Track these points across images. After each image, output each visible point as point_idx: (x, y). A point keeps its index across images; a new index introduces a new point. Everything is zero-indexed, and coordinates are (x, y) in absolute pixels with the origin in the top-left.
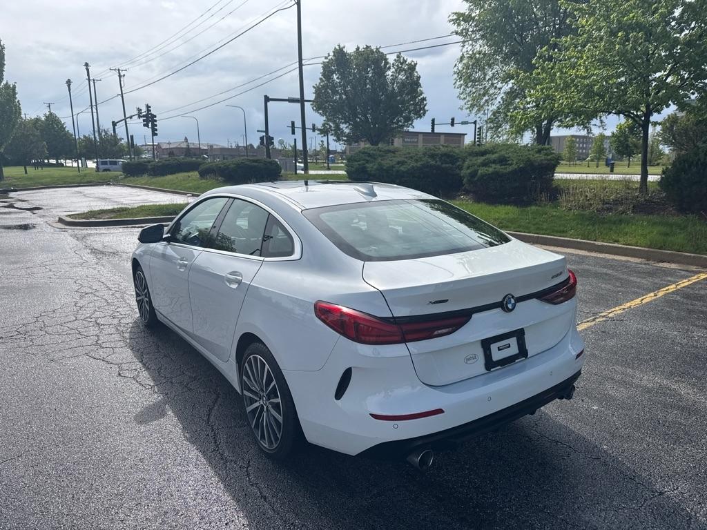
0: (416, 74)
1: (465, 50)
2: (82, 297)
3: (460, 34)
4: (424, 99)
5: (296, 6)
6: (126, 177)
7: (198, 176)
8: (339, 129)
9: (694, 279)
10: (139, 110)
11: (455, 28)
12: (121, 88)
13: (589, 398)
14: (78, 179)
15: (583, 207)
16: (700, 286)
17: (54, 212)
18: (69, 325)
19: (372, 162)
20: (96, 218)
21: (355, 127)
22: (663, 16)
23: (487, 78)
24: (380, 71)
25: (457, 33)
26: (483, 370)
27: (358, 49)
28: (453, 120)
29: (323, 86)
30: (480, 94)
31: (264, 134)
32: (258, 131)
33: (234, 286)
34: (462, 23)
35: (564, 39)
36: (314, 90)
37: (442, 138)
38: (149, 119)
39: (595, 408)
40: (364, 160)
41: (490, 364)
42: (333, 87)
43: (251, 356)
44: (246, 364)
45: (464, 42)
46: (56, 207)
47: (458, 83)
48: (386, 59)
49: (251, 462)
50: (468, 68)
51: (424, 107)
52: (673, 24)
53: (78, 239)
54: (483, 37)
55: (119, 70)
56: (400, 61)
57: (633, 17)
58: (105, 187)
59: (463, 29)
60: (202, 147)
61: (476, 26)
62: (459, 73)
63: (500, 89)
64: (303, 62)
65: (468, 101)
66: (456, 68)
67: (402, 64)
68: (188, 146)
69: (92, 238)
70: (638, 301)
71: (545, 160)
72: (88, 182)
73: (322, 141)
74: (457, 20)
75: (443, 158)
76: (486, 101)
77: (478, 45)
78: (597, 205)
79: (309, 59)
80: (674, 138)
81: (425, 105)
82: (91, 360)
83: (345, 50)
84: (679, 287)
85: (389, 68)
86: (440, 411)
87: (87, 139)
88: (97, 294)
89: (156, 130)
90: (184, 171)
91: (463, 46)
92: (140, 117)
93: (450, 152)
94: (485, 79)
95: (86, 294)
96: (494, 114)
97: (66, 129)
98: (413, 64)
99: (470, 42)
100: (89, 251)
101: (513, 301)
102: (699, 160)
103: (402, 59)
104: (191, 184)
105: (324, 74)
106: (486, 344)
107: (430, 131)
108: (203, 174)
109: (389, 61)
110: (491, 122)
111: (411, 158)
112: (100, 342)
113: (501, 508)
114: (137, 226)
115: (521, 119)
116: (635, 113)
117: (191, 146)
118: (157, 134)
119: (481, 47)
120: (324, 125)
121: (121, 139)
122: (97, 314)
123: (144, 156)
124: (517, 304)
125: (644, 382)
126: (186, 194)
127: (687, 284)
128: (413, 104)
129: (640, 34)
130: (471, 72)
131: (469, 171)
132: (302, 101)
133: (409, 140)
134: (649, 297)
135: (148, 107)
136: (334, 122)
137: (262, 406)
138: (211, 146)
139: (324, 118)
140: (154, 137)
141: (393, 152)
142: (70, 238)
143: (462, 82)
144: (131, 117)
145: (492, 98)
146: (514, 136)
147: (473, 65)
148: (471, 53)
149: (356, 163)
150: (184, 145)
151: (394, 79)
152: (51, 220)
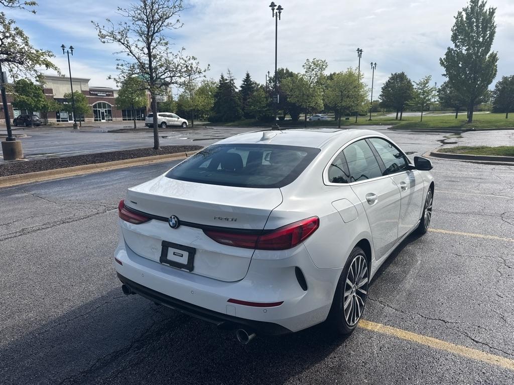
26: (158, 260)
41: (164, 259)
106: (166, 244)
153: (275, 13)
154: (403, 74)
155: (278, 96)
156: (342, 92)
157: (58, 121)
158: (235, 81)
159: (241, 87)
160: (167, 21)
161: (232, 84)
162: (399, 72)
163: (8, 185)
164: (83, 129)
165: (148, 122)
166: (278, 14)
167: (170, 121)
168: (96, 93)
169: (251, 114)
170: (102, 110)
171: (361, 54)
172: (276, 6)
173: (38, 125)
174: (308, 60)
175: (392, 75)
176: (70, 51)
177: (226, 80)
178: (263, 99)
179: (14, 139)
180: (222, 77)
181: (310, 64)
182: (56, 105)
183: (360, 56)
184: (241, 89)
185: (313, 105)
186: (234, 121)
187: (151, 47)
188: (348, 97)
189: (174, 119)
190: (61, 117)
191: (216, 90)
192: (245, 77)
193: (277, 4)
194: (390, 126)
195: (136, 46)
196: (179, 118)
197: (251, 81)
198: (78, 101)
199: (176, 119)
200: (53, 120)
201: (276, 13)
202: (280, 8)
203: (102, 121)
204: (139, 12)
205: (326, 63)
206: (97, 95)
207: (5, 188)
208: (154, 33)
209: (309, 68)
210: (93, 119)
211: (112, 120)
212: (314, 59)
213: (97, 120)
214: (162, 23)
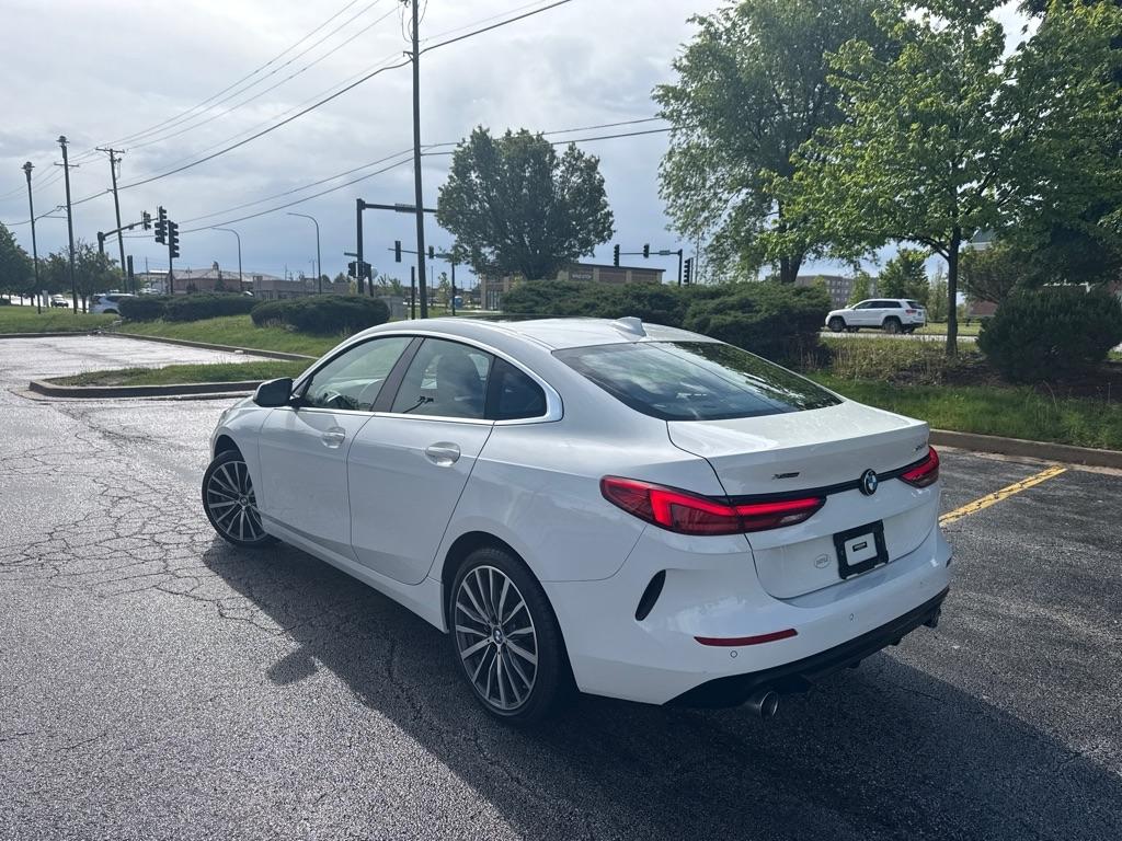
0: (598, 176)
1: (675, 141)
2: (114, 504)
3: (670, 117)
4: (610, 214)
5: (411, 63)
6: (124, 323)
7: (251, 321)
8: (480, 254)
9: (1043, 476)
10: (146, 216)
11: (661, 108)
12: (114, 179)
13: (944, 634)
14: (41, 325)
15: (868, 375)
16: (1054, 485)
17: (15, 374)
18: (108, 544)
19: (544, 304)
20: (96, 384)
21: (504, 253)
22: (975, 102)
23: (708, 184)
24: (544, 171)
25: (664, 116)
26: (836, 577)
27: (509, 133)
28: (647, 247)
29: (455, 189)
30: (696, 209)
31: (356, 259)
32: (346, 254)
33: (447, 464)
34: (672, 101)
35: (834, 130)
36: (440, 194)
37: (629, 274)
38: (166, 231)
39: (956, 647)
40: (532, 300)
41: (845, 570)
42: (470, 190)
43: (476, 570)
44: (464, 584)
45: (674, 129)
46: (15, 368)
47: (665, 191)
48: (553, 152)
49: (480, 732)
50: (679, 169)
51: (609, 226)
52: (988, 114)
53: (73, 416)
54: (702, 123)
55: (111, 151)
56: (574, 154)
57: (932, 103)
58: (89, 337)
59: (673, 111)
60: (244, 279)
61: (692, 107)
62: (667, 176)
63: (726, 201)
64: (422, 149)
65: (679, 218)
66: (662, 169)
67: (576, 159)
68: (220, 276)
69: (97, 414)
70: (974, 505)
71: (809, 305)
72: (60, 330)
73: (444, 274)
74: (664, 96)
75: (654, 301)
76: (706, 218)
77: (695, 135)
78: (888, 370)
79: (431, 147)
80: (971, 282)
81: (612, 222)
82: (167, 595)
83: (489, 134)
84: (1025, 487)
85: (558, 165)
86: (792, 633)
87: (56, 260)
88: (138, 499)
89: (177, 248)
90: (225, 315)
91: (674, 136)
92: (147, 227)
93: (664, 292)
94: (704, 187)
95: (121, 498)
96: (718, 238)
97: (16, 244)
98: (593, 160)
99: (684, 130)
100: (101, 435)
101: (874, 480)
102: (1034, 307)
103: (576, 152)
104: (240, 335)
105: (456, 171)
106: (840, 539)
107: (612, 263)
108: (259, 320)
109: (557, 154)
110: (712, 251)
111: (606, 298)
112: (170, 569)
113: (863, 781)
114: (168, 397)
115: (776, 245)
116: (937, 239)
117: (226, 277)
118: (177, 255)
119: (700, 137)
120: (455, 248)
121: (114, 262)
122: (150, 528)
123: (145, 291)
124: (879, 484)
125: (1014, 612)
126: (232, 350)
127: (1035, 482)
128: (593, 221)
129: (943, 128)
130: (684, 174)
131: (695, 320)
132: (419, 210)
133: (579, 276)
134: (989, 500)
135: (162, 211)
136: (470, 243)
137: (493, 646)
138: (259, 278)
139: (455, 237)
140: (174, 259)
141: (577, 290)
142: (57, 414)
143: (671, 189)
144: (131, 227)
145: (714, 216)
146: (746, 272)
147: (687, 165)
148: (685, 146)
149: (519, 305)
150: (214, 275)
151: (565, 181)
152: (16, 388)
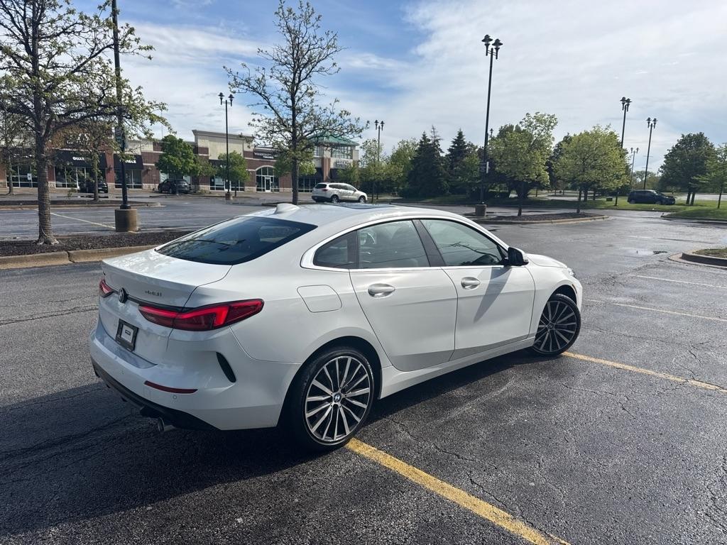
153: (490, 49)
154: (701, 135)
155: (488, 163)
156: (584, 159)
157: (212, 189)
158: (440, 142)
159: (450, 150)
160: (319, 65)
161: (436, 146)
162: (695, 132)
163: (94, 260)
164: (239, 201)
165: (315, 195)
166: (495, 51)
167: (344, 194)
168: (261, 154)
169: (457, 188)
170: (268, 177)
171: (628, 105)
172: (491, 40)
173: (186, 193)
174: (527, 114)
175: (683, 136)
176: (229, 101)
177: (429, 140)
178: (476, 167)
179: (129, 208)
180: (424, 137)
181: (532, 120)
182: (210, 169)
183: (626, 109)
184: (448, 153)
185: (533, 176)
186: (433, 197)
187: (297, 99)
188: (593, 167)
189: (349, 191)
190: (216, 184)
191: (415, 155)
192: (455, 136)
193: (494, 38)
194: (666, 214)
195: (279, 97)
196: (355, 191)
197: (464, 143)
198: (234, 164)
199: (352, 192)
200: (205, 187)
201: (492, 49)
202: (498, 43)
203: (267, 191)
204: (285, 54)
205: (556, 119)
206: (262, 157)
207: (90, 262)
208: (300, 81)
209: (529, 126)
210: (255, 188)
211: (278, 191)
212: (536, 113)
213: (260, 190)
214: (313, 68)
